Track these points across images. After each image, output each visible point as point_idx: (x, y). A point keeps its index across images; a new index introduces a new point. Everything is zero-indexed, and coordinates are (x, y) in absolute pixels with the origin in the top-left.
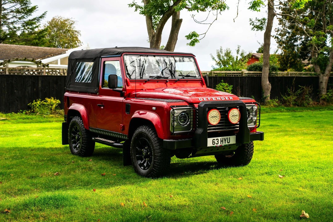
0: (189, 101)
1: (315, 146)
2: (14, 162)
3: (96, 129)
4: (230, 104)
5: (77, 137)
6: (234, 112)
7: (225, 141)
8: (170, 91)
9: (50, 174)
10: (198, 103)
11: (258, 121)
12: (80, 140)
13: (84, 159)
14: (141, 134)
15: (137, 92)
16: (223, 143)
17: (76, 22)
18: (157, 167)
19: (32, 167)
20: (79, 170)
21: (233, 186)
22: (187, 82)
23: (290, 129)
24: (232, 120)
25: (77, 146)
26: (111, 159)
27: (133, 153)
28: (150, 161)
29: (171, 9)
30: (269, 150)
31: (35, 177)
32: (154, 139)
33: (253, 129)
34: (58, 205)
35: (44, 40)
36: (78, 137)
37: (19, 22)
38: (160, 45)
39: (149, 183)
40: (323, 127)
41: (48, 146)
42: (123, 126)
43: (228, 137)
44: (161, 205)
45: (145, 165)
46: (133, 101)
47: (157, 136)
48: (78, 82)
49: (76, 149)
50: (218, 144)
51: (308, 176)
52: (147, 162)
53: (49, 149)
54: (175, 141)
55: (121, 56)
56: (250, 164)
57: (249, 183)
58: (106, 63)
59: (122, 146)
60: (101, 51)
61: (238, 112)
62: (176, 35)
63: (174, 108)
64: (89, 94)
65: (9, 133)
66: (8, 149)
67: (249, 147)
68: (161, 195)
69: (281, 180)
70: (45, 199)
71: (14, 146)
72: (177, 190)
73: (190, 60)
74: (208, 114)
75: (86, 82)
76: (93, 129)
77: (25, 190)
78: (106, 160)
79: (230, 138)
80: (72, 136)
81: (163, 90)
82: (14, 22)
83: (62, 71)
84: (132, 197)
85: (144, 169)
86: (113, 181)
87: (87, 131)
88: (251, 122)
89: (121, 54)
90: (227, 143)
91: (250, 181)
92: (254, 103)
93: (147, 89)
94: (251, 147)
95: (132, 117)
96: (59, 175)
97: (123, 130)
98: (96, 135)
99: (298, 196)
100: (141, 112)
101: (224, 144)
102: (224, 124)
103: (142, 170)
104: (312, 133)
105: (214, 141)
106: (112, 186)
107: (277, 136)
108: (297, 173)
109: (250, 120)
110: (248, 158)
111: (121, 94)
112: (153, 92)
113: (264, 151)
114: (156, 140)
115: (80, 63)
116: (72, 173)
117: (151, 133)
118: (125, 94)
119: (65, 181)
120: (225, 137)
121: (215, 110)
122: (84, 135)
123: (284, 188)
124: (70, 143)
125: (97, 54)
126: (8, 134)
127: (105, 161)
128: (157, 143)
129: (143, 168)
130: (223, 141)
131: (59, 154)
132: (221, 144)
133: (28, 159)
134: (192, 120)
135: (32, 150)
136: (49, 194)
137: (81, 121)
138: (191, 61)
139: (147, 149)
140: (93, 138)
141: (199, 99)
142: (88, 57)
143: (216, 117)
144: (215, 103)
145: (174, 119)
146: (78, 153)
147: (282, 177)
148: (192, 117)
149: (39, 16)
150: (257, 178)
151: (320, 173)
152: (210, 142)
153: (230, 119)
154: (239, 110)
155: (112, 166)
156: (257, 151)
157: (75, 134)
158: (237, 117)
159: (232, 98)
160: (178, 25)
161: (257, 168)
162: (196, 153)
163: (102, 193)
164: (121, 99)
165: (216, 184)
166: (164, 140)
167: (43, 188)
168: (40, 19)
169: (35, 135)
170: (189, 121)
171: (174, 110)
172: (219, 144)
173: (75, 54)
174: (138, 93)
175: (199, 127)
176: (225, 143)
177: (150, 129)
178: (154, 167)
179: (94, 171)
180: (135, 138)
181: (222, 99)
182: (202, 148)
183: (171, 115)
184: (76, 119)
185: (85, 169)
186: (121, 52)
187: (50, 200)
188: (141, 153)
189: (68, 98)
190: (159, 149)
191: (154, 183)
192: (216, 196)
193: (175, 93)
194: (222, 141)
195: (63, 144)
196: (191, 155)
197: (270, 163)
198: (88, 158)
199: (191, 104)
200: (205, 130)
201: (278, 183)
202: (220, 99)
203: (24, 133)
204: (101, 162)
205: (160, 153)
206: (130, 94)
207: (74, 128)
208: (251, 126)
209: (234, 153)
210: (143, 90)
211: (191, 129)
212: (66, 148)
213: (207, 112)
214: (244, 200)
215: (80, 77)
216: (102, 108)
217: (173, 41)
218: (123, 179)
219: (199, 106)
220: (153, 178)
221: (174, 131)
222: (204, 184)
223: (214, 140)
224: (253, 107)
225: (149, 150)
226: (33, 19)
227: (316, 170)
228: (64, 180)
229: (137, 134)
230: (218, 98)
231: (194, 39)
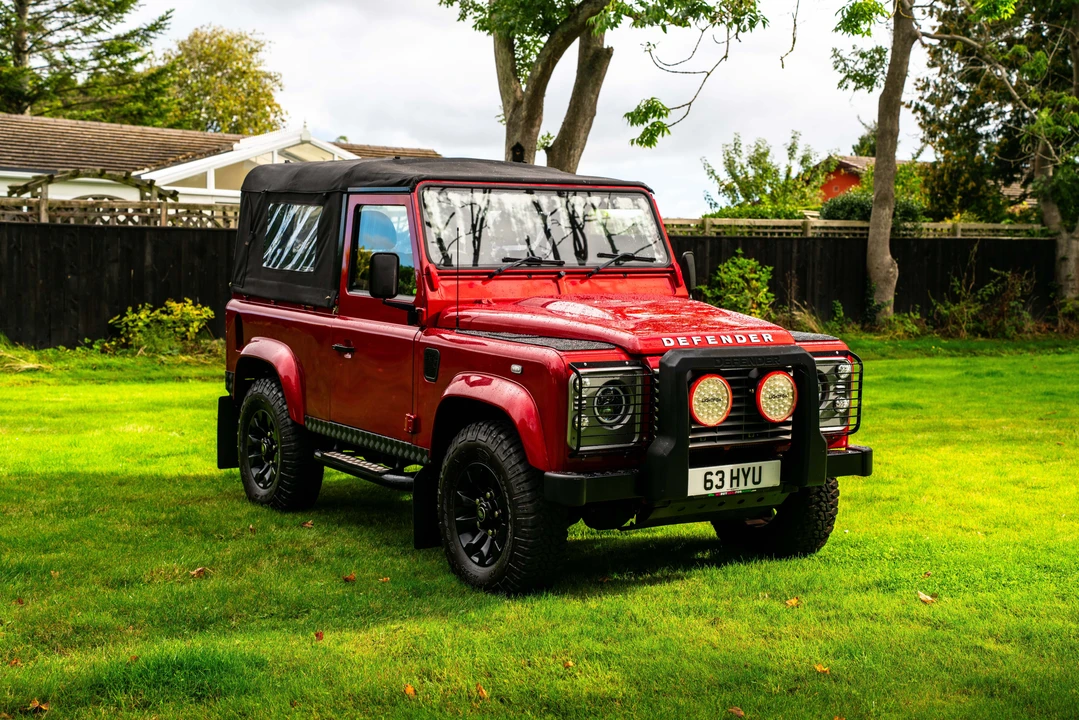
0: (631, 347)
1: (1039, 488)
2: (64, 526)
3: (326, 425)
4: (764, 359)
5: (264, 447)
6: (777, 383)
7: (746, 476)
8: (571, 311)
9: (177, 571)
10: (661, 352)
11: (854, 412)
12: (275, 457)
13: (288, 518)
14: (473, 451)
15: (462, 310)
16: (738, 485)
17: (267, 43)
18: (523, 560)
19: (121, 545)
20: (269, 559)
21: (768, 629)
22: (625, 277)
23: (958, 422)
24: (771, 409)
25: (267, 476)
26: (375, 520)
27: (445, 509)
28: (501, 538)
29: (576, 17)
30: (888, 496)
31: (128, 582)
32: (515, 469)
33: (838, 438)
34: (200, 688)
35: (162, 101)
36: (270, 447)
37: (83, 42)
38: (539, 131)
39: (497, 613)
40: (1066, 414)
41: (171, 468)
42: (414, 420)
43: (756, 465)
44: (533, 694)
45: (485, 549)
46: (447, 339)
47: (523, 460)
48: (270, 267)
49: (261, 485)
50: (721, 487)
51: (1015, 597)
52: (492, 541)
53: (175, 481)
54: (582, 479)
55: (413, 190)
56: (824, 550)
57: (821, 620)
58: (364, 209)
59: (410, 483)
60: (346, 171)
61: (789, 385)
62: (590, 99)
63: (581, 371)
64: (306, 308)
65: (47, 420)
66: (44, 477)
67: (822, 494)
68: (536, 658)
69: (924, 611)
70: (159, 667)
71: (63, 469)
72: (588, 642)
73: (634, 205)
74: (691, 390)
75: (298, 270)
76: (317, 423)
77: (98, 629)
78: (359, 523)
79: (760, 468)
80: (248, 444)
81: (544, 306)
82: (67, 42)
83: (221, 214)
84: (441, 664)
85: (481, 564)
86: (378, 604)
87: (299, 429)
88: (832, 416)
89: (412, 183)
90: (750, 486)
91: (824, 614)
92: (842, 353)
93: (495, 301)
94: (829, 495)
95: (447, 392)
96: (207, 577)
97: (413, 433)
98: (329, 444)
99: (983, 672)
100: (474, 378)
101: (742, 487)
102: (743, 423)
103: (473, 567)
104: (1030, 439)
105: (709, 477)
106: (376, 623)
107: (915, 446)
108: (981, 585)
109: (828, 409)
110: (820, 531)
111: (408, 315)
112: (514, 311)
113: (871, 500)
114: (521, 471)
115: (278, 205)
116: (249, 569)
117: (505, 448)
118: (422, 316)
119: (224, 600)
120: (746, 466)
121: (715, 378)
122: (289, 442)
123: (934, 642)
124: (243, 463)
125: (335, 182)
126: (46, 424)
127: (354, 528)
128: (525, 481)
129: (477, 559)
130: (737, 478)
131: (206, 499)
132: (731, 486)
133: (109, 516)
134: (639, 409)
135: (121, 484)
136: (175, 647)
137: (280, 395)
138: (639, 208)
139: (490, 500)
140: (318, 454)
141: (665, 340)
142: (304, 190)
143: (718, 400)
144: (715, 356)
145: (580, 405)
146: (269, 498)
147: (930, 598)
148: (639, 400)
149: (149, 25)
150: (849, 602)
151: (1053, 588)
152: (696, 482)
153: (763, 406)
154: (793, 378)
155: (378, 547)
156: (849, 499)
157: (260, 434)
158: (786, 401)
159: (770, 337)
160: (598, 68)
161: (848, 566)
162: (652, 517)
163: (345, 647)
164: (410, 332)
165: (714, 623)
166: (548, 474)
167: (153, 625)
168: (152, 34)
169: (130, 428)
170: (631, 412)
171: (579, 377)
172: (726, 488)
173: (263, 176)
174: (465, 313)
175: (662, 433)
176: (746, 484)
177: (502, 436)
178: (513, 558)
179: (317, 562)
180: (452, 463)
181: (739, 341)
182: (669, 502)
183: (571, 392)
184: (263, 389)
185: (290, 555)
186: (411, 180)
187: (177, 672)
188: (472, 510)
189: (239, 317)
190: (530, 502)
191: (513, 613)
192: (714, 664)
193: (585, 320)
194: (735, 478)
195: (221, 466)
196: (633, 520)
197: (892, 549)
198: (299, 518)
199: (636, 356)
200: (682, 442)
201: (915, 621)
202: (730, 341)
203: (95, 421)
204: (342, 531)
205: (532, 514)
206: (438, 314)
207: (257, 416)
208: (830, 426)
209: (776, 512)
210: (480, 302)
211: (635, 440)
212: (232, 477)
213: (690, 382)
214: (803, 680)
215: (279, 251)
216: (349, 356)
217: (582, 119)
218: (414, 597)
219: (662, 366)
220: (509, 597)
221: (579, 446)
222: (674, 619)
223: (711, 473)
224: (837, 366)
225: (499, 502)
226: (128, 32)
227: (1042, 574)
228: (223, 595)
229: (461, 449)
230: (723, 338)
231: (653, 125)
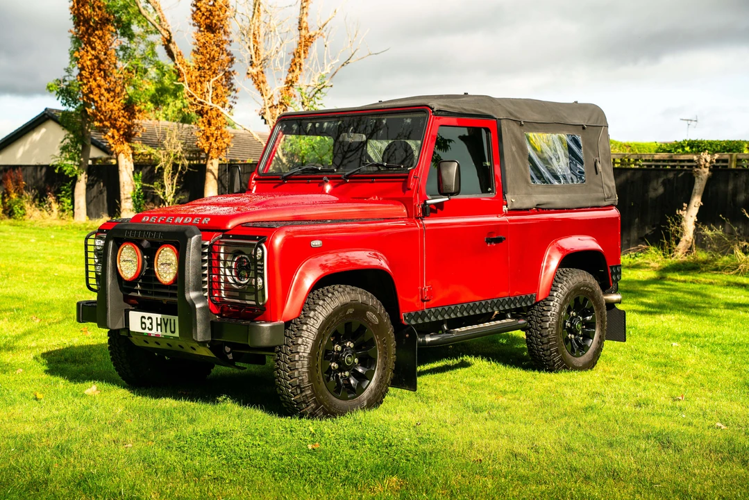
6: (166, 254)
7: (166, 325)
16: (161, 331)
43: (172, 317)
50: (151, 329)
74: (118, 253)
79: (174, 320)
90: (169, 333)
101: (163, 333)
105: (143, 320)
120: (166, 317)
121: (130, 245)
130: (161, 325)
132: (157, 330)
143: (132, 261)
144: (126, 228)
154: (176, 251)
172: (154, 332)
176: (166, 331)
223: (145, 318)
